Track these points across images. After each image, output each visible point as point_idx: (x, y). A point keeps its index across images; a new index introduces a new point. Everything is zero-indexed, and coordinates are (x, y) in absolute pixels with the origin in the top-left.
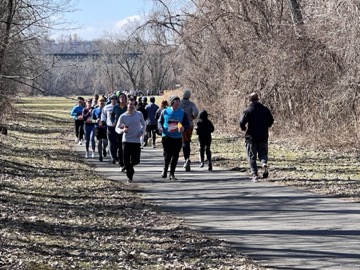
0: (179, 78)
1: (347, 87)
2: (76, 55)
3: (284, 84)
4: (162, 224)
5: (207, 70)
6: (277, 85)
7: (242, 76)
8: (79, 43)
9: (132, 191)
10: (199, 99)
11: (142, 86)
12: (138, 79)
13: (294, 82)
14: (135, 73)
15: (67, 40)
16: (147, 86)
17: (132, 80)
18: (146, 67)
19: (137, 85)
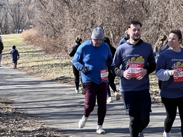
0: (31, 21)
1: (152, 25)
3: (108, 23)
4: (29, 127)
5: (52, 15)
6: (103, 24)
7: (78, 19)
9: (6, 103)
10: (47, 35)
11: (6, 27)
12: (4, 22)
13: (115, 22)
16: (10, 27)
18: (8, 14)
19: (3, 26)
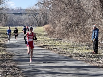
2: (20, 13)
8: (22, 10)
11: (40, 23)
12: (39, 21)
14: (38, 19)
15: (18, 9)
16: (42, 23)
17: (37, 21)
19: (39, 23)
